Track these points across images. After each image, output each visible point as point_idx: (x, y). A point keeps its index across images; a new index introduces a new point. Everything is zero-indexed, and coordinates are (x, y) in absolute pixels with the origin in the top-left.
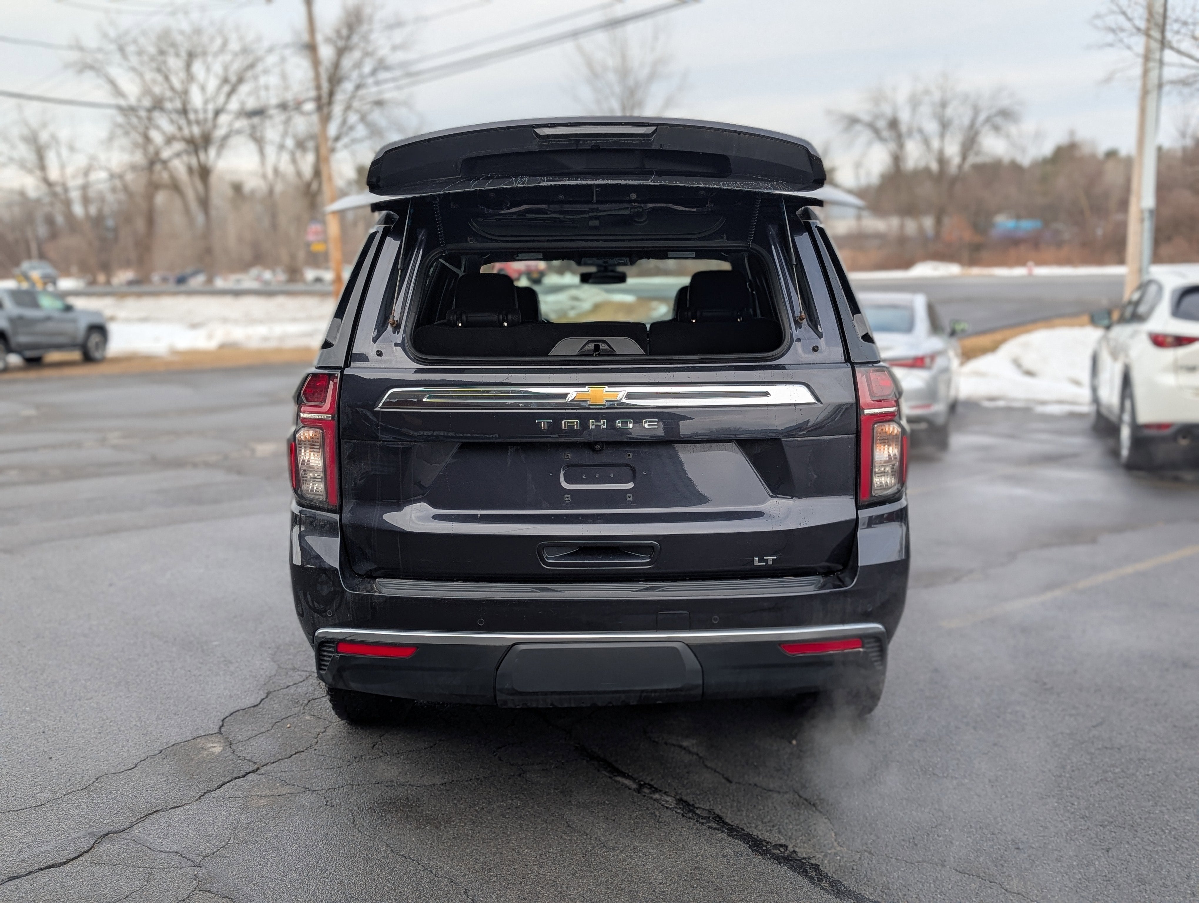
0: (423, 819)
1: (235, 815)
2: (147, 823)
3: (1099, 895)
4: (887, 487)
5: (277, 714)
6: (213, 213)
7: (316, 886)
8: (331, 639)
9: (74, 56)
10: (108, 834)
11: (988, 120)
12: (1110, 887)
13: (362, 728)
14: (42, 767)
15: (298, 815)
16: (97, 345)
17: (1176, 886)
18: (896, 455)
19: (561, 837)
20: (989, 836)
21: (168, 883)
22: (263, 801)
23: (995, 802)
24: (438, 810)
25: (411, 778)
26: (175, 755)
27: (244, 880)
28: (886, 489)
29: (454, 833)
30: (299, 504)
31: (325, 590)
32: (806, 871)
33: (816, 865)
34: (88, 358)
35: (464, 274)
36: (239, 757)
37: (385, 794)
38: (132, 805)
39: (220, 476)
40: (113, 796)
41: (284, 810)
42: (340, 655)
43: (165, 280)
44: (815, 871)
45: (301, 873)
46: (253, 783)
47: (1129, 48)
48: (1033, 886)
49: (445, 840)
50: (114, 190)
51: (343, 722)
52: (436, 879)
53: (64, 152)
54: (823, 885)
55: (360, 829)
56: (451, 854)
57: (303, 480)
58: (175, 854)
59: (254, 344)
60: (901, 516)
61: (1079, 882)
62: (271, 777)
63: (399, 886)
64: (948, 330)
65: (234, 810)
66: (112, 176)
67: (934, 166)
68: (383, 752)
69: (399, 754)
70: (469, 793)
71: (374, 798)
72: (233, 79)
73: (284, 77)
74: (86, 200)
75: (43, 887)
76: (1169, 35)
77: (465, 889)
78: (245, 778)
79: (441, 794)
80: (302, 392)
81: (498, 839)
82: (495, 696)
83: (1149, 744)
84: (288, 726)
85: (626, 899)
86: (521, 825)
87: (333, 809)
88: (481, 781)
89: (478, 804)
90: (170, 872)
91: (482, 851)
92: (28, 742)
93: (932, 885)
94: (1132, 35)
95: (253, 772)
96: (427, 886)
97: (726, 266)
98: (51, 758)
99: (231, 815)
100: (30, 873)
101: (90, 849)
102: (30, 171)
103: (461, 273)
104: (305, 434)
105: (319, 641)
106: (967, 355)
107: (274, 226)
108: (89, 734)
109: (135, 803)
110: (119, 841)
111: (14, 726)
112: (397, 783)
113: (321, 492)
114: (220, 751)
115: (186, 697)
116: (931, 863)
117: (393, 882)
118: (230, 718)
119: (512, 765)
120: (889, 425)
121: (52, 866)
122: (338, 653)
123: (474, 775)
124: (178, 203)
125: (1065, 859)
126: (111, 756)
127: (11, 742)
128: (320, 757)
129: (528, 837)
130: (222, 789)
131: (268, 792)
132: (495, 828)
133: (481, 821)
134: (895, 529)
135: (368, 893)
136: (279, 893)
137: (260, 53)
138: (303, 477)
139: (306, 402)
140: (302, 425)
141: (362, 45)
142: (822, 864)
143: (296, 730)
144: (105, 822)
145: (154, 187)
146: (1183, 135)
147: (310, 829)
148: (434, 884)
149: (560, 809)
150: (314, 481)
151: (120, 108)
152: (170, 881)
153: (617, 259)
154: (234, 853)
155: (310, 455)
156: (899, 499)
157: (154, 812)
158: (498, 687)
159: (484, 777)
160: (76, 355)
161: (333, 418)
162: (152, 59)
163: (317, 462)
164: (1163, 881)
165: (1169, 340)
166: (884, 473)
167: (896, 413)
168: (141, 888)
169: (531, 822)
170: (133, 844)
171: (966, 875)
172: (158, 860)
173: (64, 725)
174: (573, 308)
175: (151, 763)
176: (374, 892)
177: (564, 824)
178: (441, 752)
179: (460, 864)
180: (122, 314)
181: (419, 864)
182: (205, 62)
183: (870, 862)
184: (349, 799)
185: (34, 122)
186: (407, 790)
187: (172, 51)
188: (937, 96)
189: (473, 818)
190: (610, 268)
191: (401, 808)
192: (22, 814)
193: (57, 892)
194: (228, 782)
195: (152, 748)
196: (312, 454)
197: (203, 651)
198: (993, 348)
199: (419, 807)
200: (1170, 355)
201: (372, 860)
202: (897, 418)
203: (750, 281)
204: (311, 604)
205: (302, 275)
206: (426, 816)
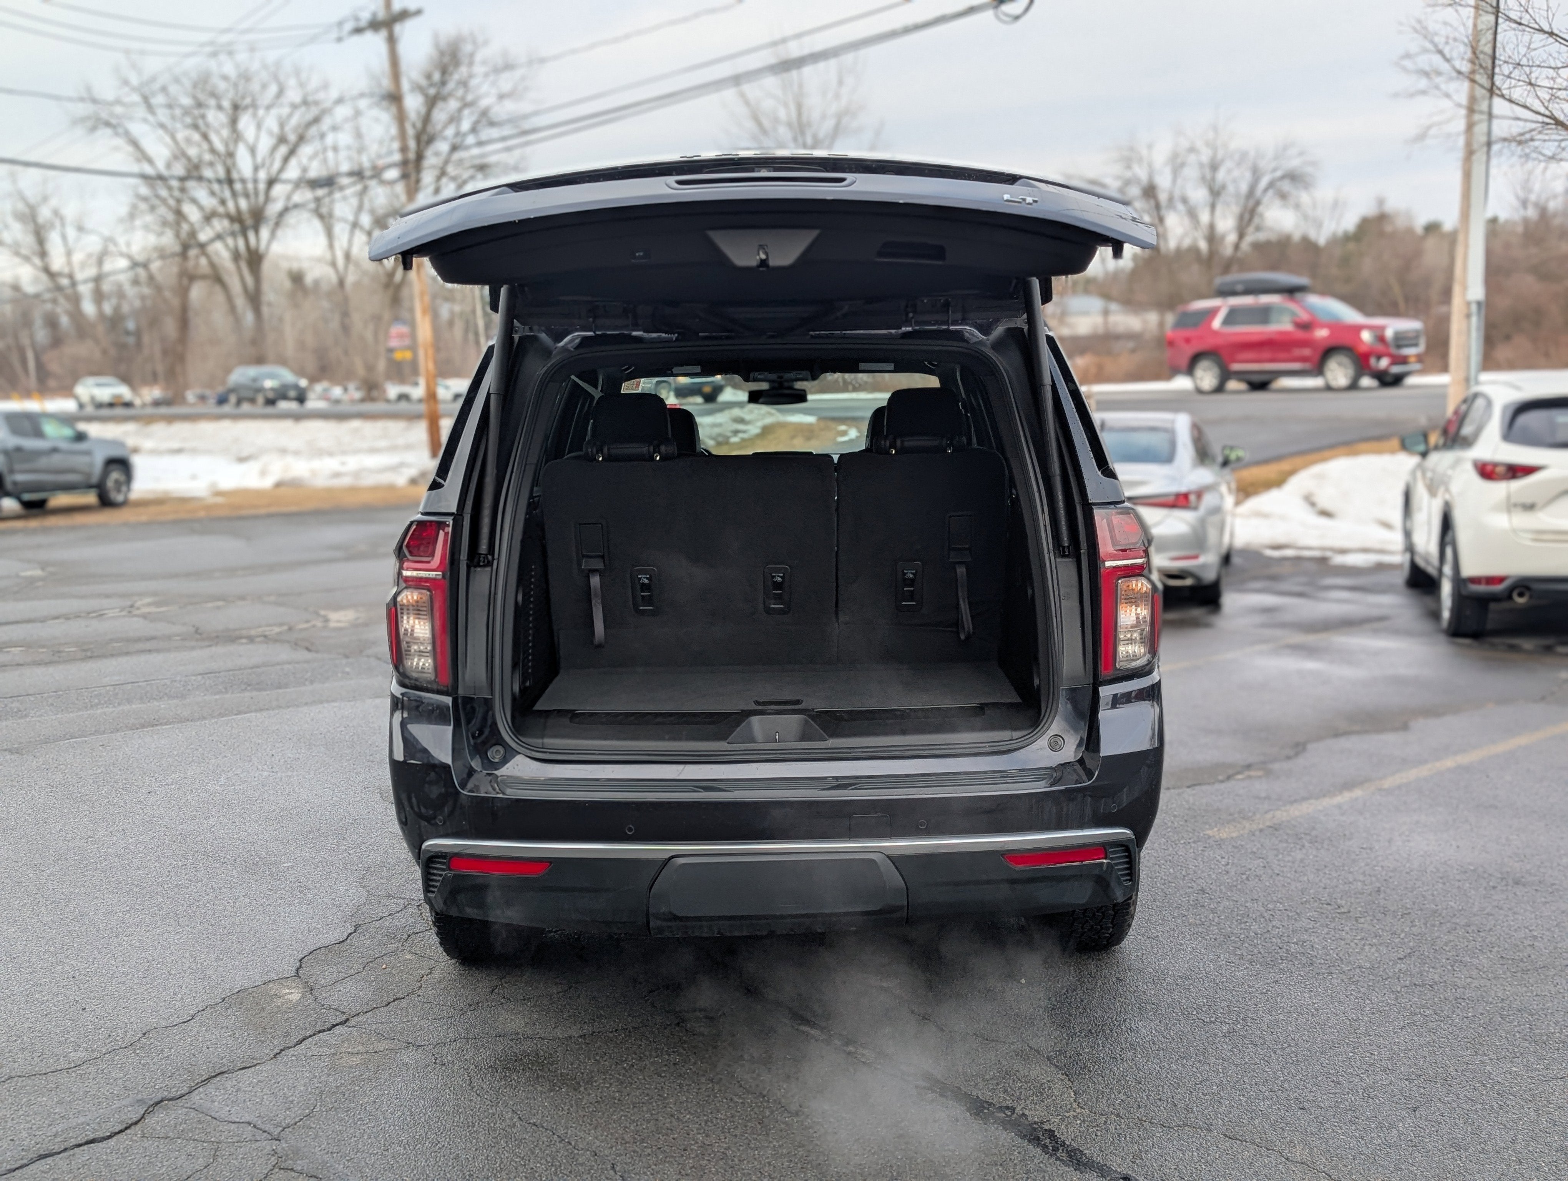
0: (558, 1080)
1: (320, 1077)
2: (210, 1088)
3: (1403, 1164)
4: (1135, 658)
5: (370, 952)
6: (265, 310)
7: (426, 1161)
8: (441, 853)
9: (83, 109)
10: (161, 1101)
11: (1271, 185)
12: (1416, 1154)
13: (477, 969)
14: (73, 1020)
15: (400, 1076)
16: (117, 483)
17: (1498, 1152)
18: (1145, 618)
19: (732, 1100)
20: (1267, 1093)
21: (239, 1161)
22: (356, 1060)
23: (1275, 1053)
24: (577, 1068)
25: (541, 1029)
26: (241, 1004)
27: (335, 1155)
28: (1133, 660)
29: (597, 1096)
30: (402, 684)
31: (435, 791)
32: (1038, 1139)
33: (1050, 1130)
34: (105, 502)
35: (602, 394)
36: (323, 1005)
37: (509, 1049)
38: (190, 1066)
39: (284, 653)
40: (166, 1055)
41: (383, 1070)
42: (453, 873)
43: (202, 398)
44: (1050, 1138)
45: (407, 1146)
46: (341, 1037)
47: (1448, 96)
48: (1321, 1154)
49: (586, 1104)
50: (136, 282)
51: (453, 961)
52: (576, 1151)
53: (71, 233)
54: (1058, 1155)
55: (478, 1092)
56: (595, 1122)
57: (406, 655)
58: (247, 1125)
59: (321, 482)
60: (1153, 693)
61: (1378, 1148)
62: (364, 1030)
63: (529, 1161)
64: (1220, 459)
65: (320, 1071)
66: (135, 265)
67: (1203, 245)
68: (504, 997)
69: (524, 1000)
70: (614, 1047)
71: (495, 1054)
72: (292, 138)
73: (359, 135)
74: (99, 296)
75: (83, 1166)
76: (1498, 80)
77: (613, 1164)
78: (332, 1032)
79: (578, 1050)
80: (405, 543)
81: (652, 1103)
82: (648, 923)
83: (1469, 980)
84: (384, 966)
85: (814, 1174)
86: (680, 1085)
87: (444, 1068)
88: (630, 1032)
89: (626, 1060)
90: (241, 1147)
91: (632, 1118)
92: (55, 989)
93: (1195, 1154)
94: (1451, 79)
95: (341, 1023)
96: (564, 1161)
97: (933, 382)
98: (85, 1009)
99: (315, 1077)
100: (65, 1150)
101: (140, 1120)
102: (27, 259)
103: (597, 394)
104: (409, 597)
105: (428, 856)
106: (1246, 491)
107: (346, 328)
108: (131, 979)
109: (194, 1063)
110: (175, 1110)
111: (35, 970)
112: (523, 1035)
113: (428, 669)
114: (298, 998)
115: (252, 932)
116: (1194, 1127)
117: (522, 1155)
118: (310, 957)
119: (668, 1012)
120: (1137, 580)
121: (92, 1141)
122: (451, 870)
123: (620, 1025)
124: (220, 297)
125: (1360, 1121)
126: (161, 1006)
127: (33, 990)
128: (426, 1005)
129: (690, 1100)
130: (303, 1046)
131: (361, 1048)
132: (649, 1089)
133: (631, 1081)
134: (1145, 710)
135: (491, 1170)
136: (380, 1171)
137: (327, 104)
138: (406, 651)
139: (410, 558)
140: (404, 585)
141: (460, 92)
142: (1059, 1129)
143: (393, 971)
144: (157, 1087)
145: (188, 277)
146: (1524, 203)
147: (416, 1093)
148: (573, 1158)
149: (729, 1066)
150: (420, 656)
151: (144, 177)
152: (243, 1158)
153: (794, 373)
154: (321, 1122)
155: (414, 622)
156: (1150, 672)
157: (219, 1074)
158: (651, 910)
159: (633, 1028)
160: (91, 498)
161: (444, 576)
162: (186, 112)
163: (423, 631)
164: (1483, 1145)
165: (1500, 470)
166: (1131, 641)
167: (1145, 566)
168: (206, 1167)
169: (693, 1082)
170: (193, 1114)
171: (1238, 1142)
172: (226, 1133)
173: (99, 968)
174: (736, 432)
175: (212, 1013)
176: (499, 1169)
177: (735, 1084)
178: (579, 997)
179: (605, 1134)
180: (148, 444)
181: (554, 1134)
182: (255, 115)
183: (1118, 1127)
184: (464, 1056)
185: (31, 194)
186: (536, 1044)
187: (212, 102)
188: (1205, 156)
189: (621, 1077)
190: (786, 384)
191: (530, 1066)
192: (51, 1077)
193: (101, 1172)
194: (311, 1036)
195: (213, 995)
196: (417, 621)
197: (271, 875)
198: (1278, 482)
199: (552, 1065)
200: (1501, 489)
201: (495, 1130)
202: (1146, 572)
203: (963, 400)
204: (416, 809)
205: (384, 391)
206: (561, 1076)
